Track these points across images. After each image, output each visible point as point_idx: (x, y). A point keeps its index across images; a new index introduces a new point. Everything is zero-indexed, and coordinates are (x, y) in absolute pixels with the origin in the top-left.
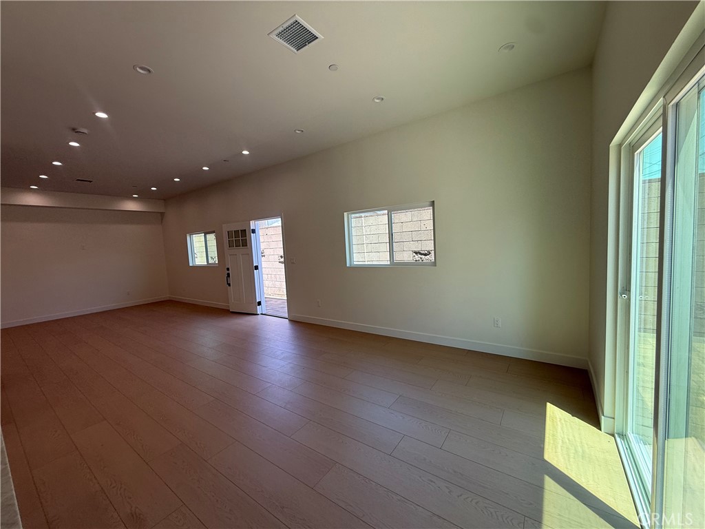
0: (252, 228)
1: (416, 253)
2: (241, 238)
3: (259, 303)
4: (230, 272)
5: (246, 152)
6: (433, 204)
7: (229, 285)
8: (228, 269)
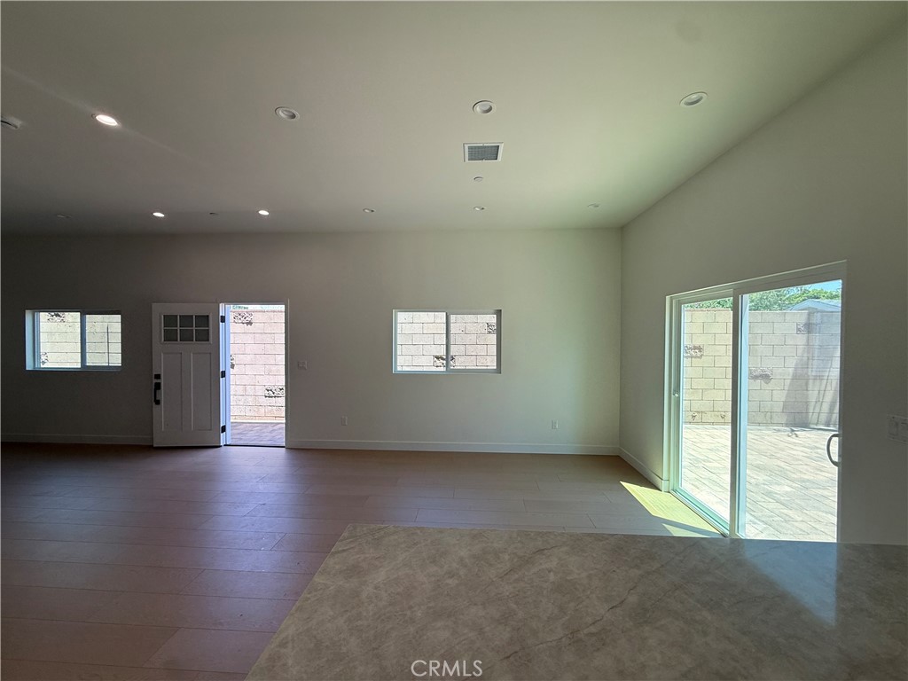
0: (221, 314)
1: (438, 358)
2: (194, 328)
3: (224, 429)
4: (162, 381)
5: (264, 213)
6: (499, 313)
7: (158, 402)
8: (158, 377)
